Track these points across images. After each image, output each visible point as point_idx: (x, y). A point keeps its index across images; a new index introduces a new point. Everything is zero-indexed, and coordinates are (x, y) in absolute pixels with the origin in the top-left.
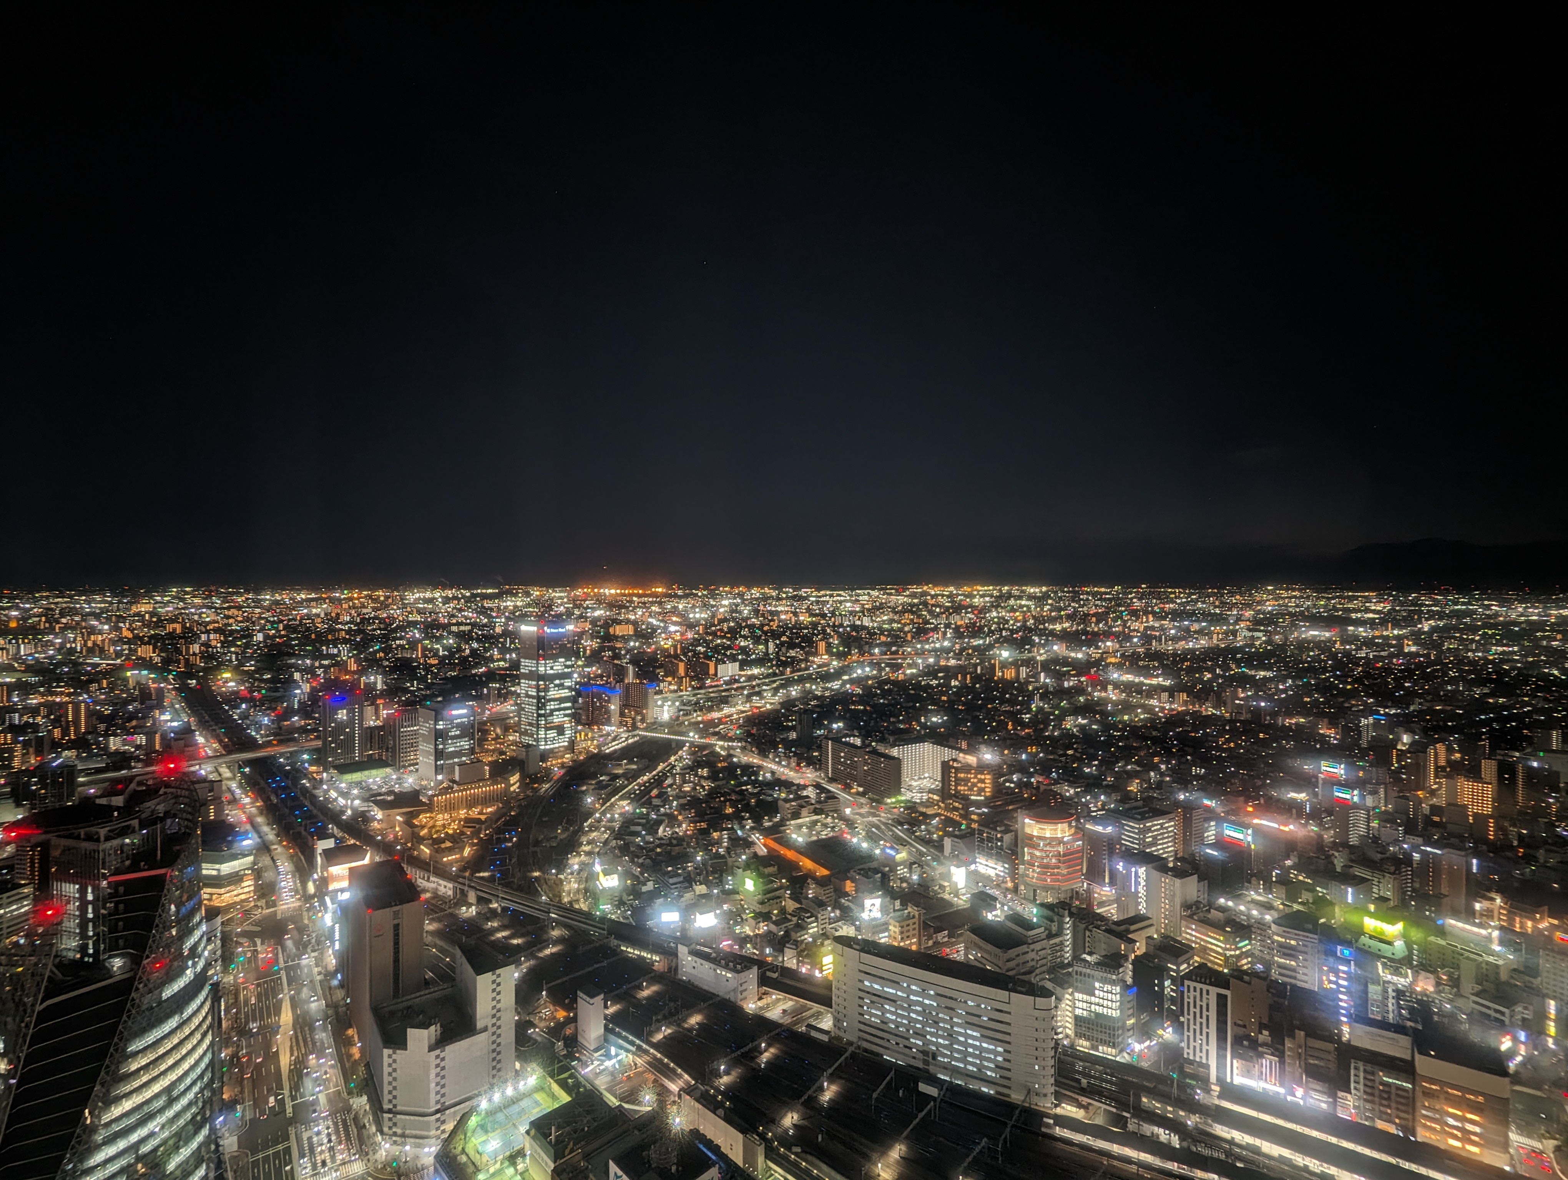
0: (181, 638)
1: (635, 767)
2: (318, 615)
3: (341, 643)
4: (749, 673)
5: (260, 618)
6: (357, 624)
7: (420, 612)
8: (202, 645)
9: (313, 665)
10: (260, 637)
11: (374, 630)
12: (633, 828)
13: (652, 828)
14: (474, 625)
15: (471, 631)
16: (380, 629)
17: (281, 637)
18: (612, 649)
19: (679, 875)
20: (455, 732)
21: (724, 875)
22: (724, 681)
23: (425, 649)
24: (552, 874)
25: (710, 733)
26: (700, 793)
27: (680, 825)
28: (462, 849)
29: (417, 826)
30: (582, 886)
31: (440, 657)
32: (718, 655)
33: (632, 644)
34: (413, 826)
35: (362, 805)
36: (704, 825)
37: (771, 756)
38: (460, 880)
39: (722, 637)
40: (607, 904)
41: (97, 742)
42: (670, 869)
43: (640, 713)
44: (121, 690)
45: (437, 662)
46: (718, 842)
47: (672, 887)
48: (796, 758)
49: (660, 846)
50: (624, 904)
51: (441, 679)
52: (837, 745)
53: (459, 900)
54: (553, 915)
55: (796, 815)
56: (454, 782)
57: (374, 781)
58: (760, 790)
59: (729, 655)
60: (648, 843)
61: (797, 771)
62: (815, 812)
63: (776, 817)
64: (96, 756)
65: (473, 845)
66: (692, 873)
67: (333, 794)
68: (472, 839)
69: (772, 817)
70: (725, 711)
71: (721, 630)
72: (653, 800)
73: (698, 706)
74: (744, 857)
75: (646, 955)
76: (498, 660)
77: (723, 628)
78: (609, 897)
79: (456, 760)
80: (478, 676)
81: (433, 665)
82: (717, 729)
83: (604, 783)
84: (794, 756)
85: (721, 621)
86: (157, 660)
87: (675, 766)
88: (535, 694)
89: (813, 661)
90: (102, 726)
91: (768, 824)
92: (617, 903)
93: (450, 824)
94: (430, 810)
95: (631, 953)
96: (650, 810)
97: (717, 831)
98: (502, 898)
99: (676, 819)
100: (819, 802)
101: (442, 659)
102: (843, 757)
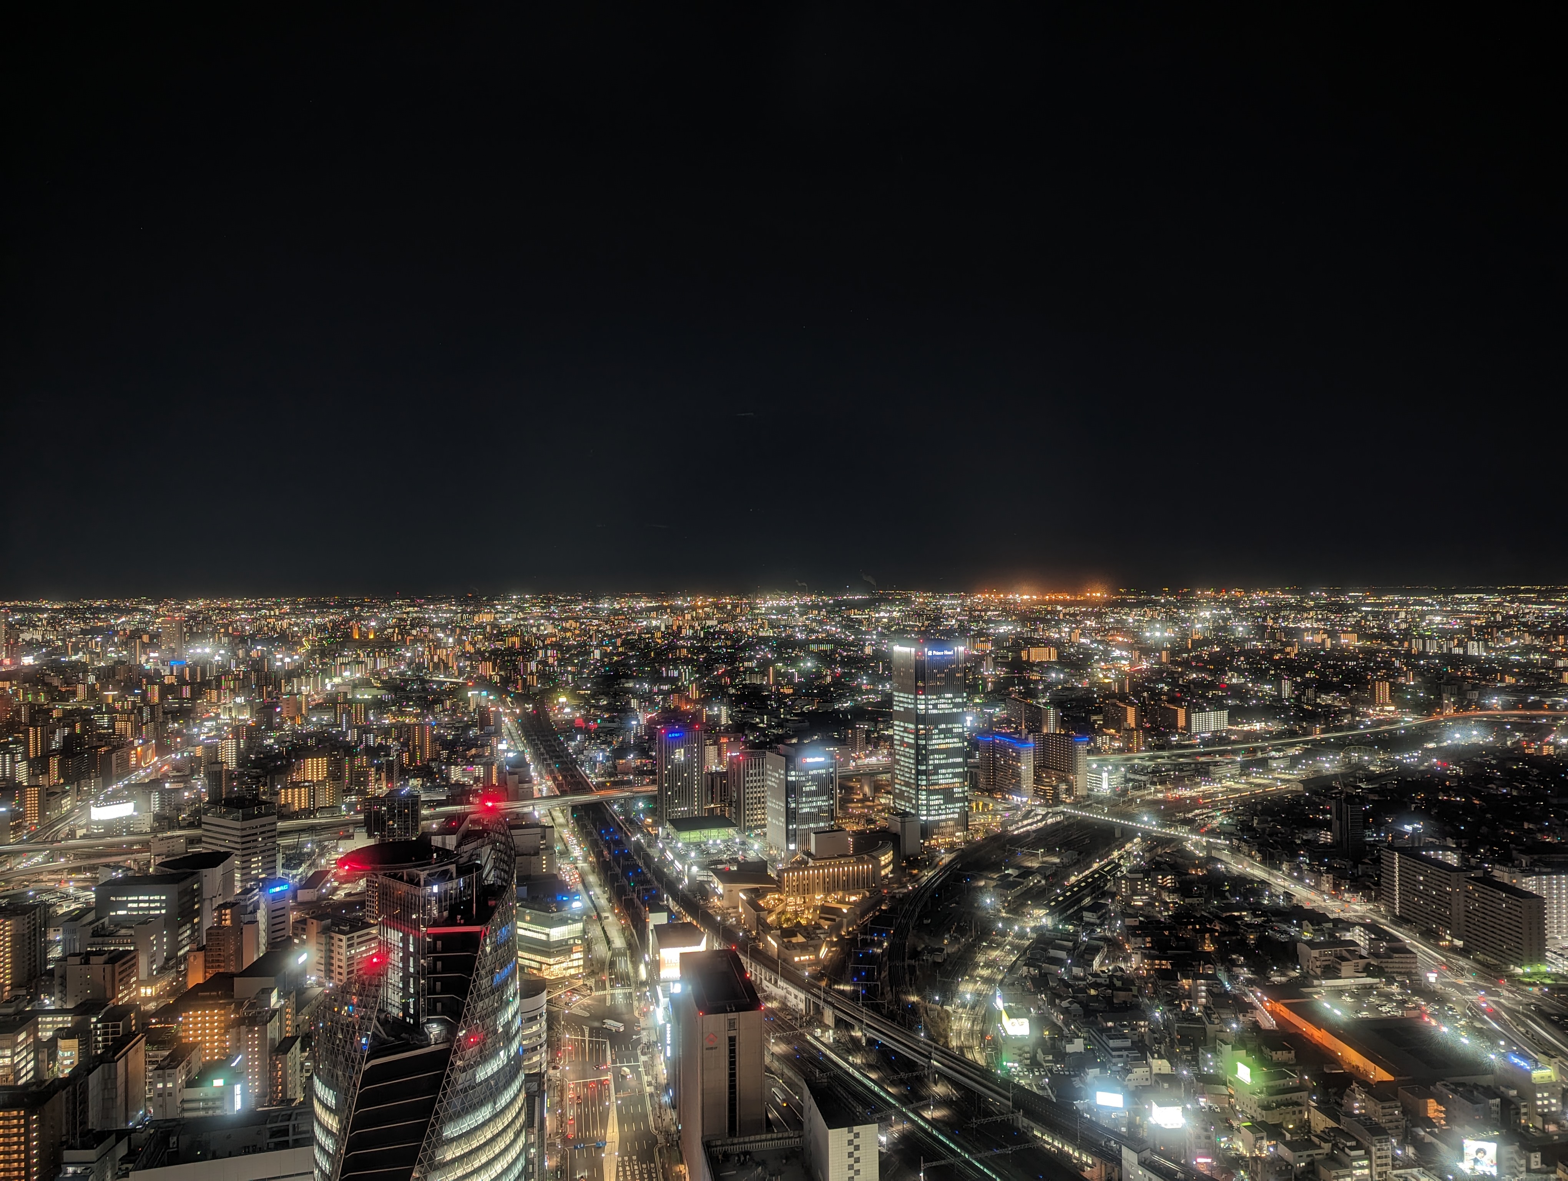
0: (519, 654)
1: (1057, 860)
2: (658, 628)
3: (683, 664)
4: (1246, 728)
5: (598, 631)
6: (701, 640)
7: (773, 625)
8: (540, 662)
9: (651, 691)
10: (597, 654)
11: (719, 647)
12: (1053, 953)
13: (1084, 955)
14: (838, 643)
15: (833, 652)
16: (727, 647)
17: (619, 654)
18: (1025, 682)
19: (1124, 1037)
20: (810, 787)
21: (1200, 1050)
22: (1202, 739)
23: (778, 673)
24: (935, 1002)
25: (1179, 821)
26: (1160, 912)
27: (1127, 959)
28: (817, 949)
29: (763, 909)
30: (977, 1028)
31: (795, 684)
32: (1193, 697)
33: (1054, 675)
34: (758, 908)
35: (702, 873)
36: (1166, 965)
37: (1284, 867)
38: (815, 991)
39: (1198, 669)
40: (1014, 1062)
41: (440, 771)
42: (1110, 1024)
43: (1066, 781)
44: (463, 713)
45: (791, 691)
46: (1191, 995)
47: (1114, 1053)
48: (1331, 876)
49: (1095, 985)
50: (1039, 1065)
51: (796, 715)
52: (1411, 862)
53: (812, 1018)
54: (935, 1063)
55: (1331, 972)
56: (809, 854)
57: (715, 844)
58: (1264, 922)
59: (1212, 699)
60: (1076, 978)
61: (1333, 897)
62: (1368, 971)
63: (1294, 969)
64: (439, 786)
65: (831, 944)
66: (1146, 1038)
67: (670, 856)
68: (830, 936)
69: (1287, 968)
70: (1203, 788)
71: (1198, 658)
72: (1085, 914)
73: (1158, 776)
74: (1234, 1026)
75: (1071, 1152)
76: (868, 692)
77: (1201, 656)
78: (1017, 1051)
79: (812, 825)
80: (842, 712)
81: (788, 696)
82: (1190, 815)
83: (1011, 879)
84: (1327, 872)
85: (1197, 644)
86: (497, 679)
87: (1120, 866)
88: (912, 741)
89: (1366, 715)
90: (444, 753)
91: (1278, 979)
92: (1028, 1062)
93: (803, 912)
94: (779, 889)
95: (1049, 1144)
96: (1080, 929)
97: (1187, 978)
98: (867, 1025)
99: (1121, 947)
100: (1376, 955)
101: (797, 688)
102: (1421, 883)
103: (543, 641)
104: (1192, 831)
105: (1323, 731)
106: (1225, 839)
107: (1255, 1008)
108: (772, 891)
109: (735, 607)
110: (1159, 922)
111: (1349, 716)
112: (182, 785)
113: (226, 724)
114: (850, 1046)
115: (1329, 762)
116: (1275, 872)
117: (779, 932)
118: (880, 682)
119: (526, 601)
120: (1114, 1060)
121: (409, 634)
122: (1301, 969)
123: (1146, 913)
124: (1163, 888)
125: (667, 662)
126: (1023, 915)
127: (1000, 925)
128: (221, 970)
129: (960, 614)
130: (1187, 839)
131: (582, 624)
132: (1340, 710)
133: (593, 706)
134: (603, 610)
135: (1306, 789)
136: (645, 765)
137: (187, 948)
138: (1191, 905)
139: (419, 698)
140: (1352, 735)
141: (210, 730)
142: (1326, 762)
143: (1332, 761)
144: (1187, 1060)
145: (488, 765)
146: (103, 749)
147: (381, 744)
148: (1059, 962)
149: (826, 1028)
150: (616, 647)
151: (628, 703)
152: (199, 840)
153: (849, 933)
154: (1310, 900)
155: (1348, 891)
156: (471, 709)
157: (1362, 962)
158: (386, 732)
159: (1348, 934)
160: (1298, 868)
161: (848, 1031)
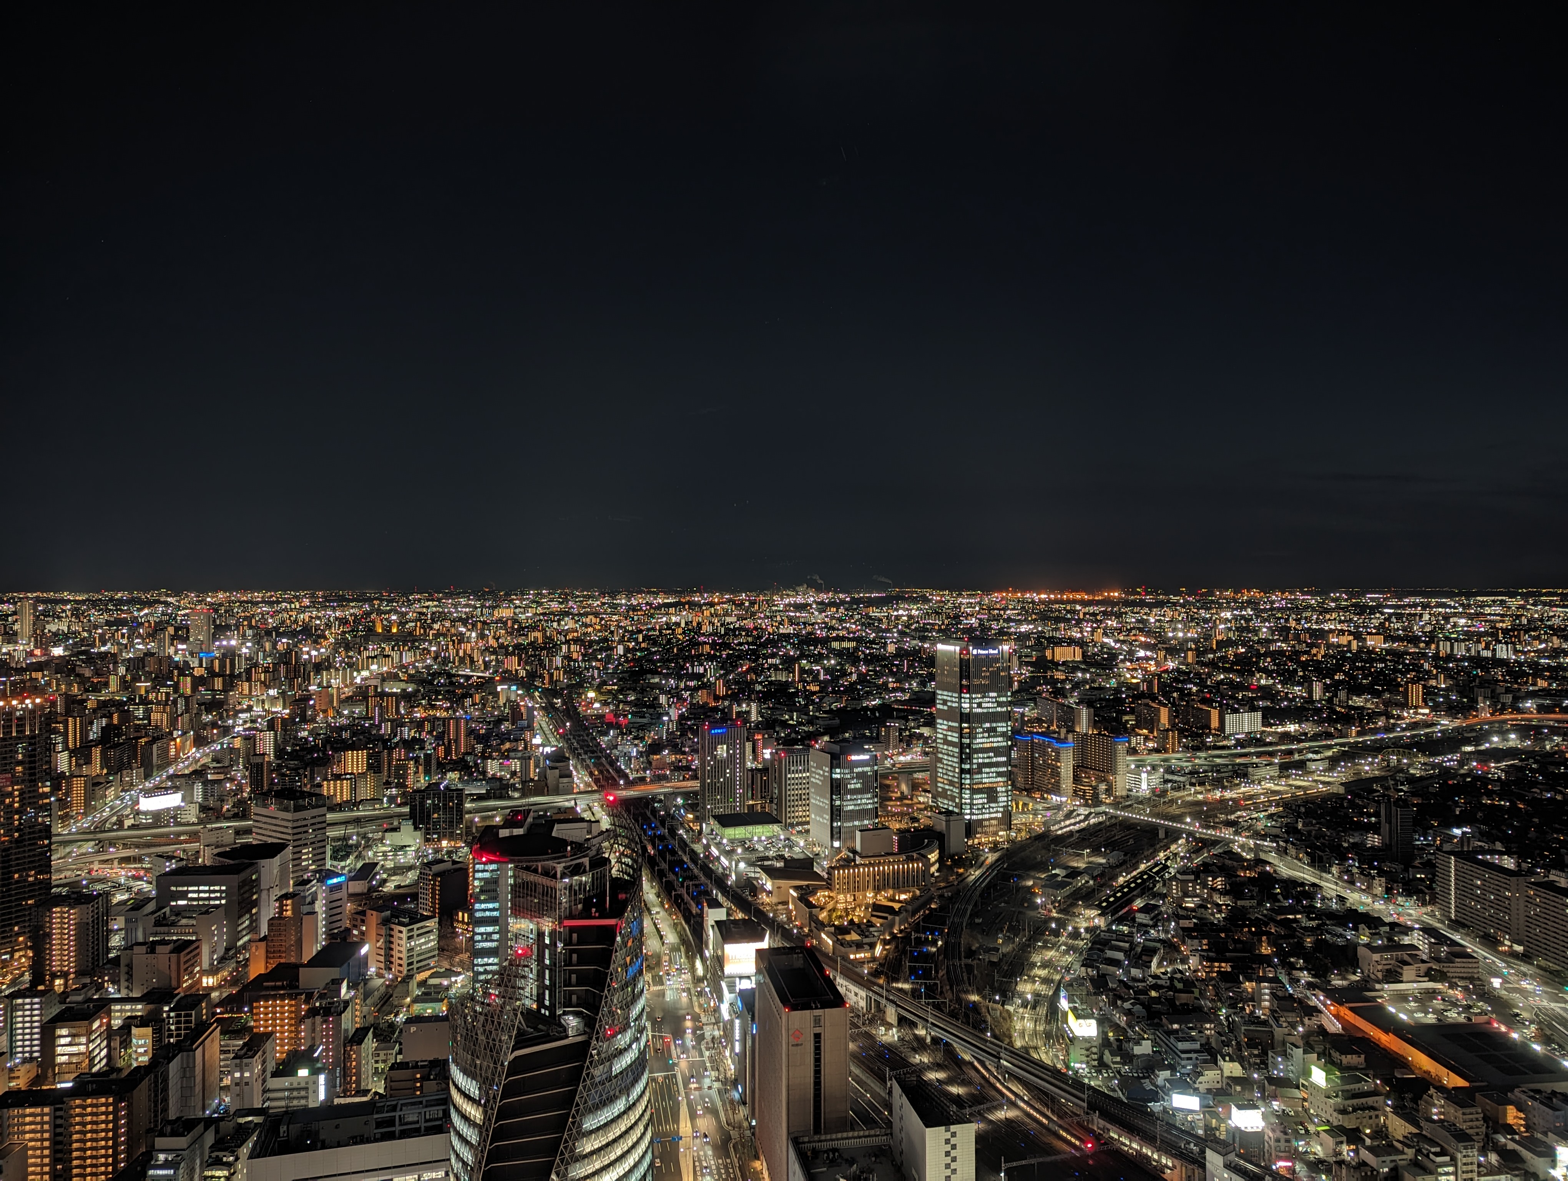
0: (542, 649)
1: (1103, 861)
2: (678, 624)
3: (707, 660)
4: (1279, 729)
5: (618, 627)
6: (722, 637)
7: (792, 622)
8: (564, 657)
9: (678, 686)
10: (620, 650)
11: (740, 644)
12: (1110, 954)
13: (1142, 957)
14: (859, 641)
15: (855, 649)
16: (748, 643)
17: (642, 650)
18: (1052, 682)
19: (1192, 1039)
20: (855, 785)
21: (1270, 1054)
22: (1237, 740)
23: (802, 671)
24: (995, 1002)
25: (1221, 822)
26: (1213, 914)
27: (1184, 961)
28: (872, 946)
29: (814, 907)
30: (1041, 1028)
31: (821, 682)
32: (1223, 698)
33: (1080, 675)
34: (810, 905)
35: (748, 869)
36: (1226, 967)
37: (1334, 870)
38: (875, 988)
39: (1226, 670)
40: (1081, 1062)
41: (476, 765)
42: (1176, 1026)
43: (1104, 780)
44: (493, 707)
45: (817, 688)
46: (1254, 998)
47: (1183, 1056)
48: (1383, 880)
49: (1155, 987)
50: (1107, 1067)
51: (825, 712)
52: (1467, 866)
53: (874, 1016)
54: (1005, 1063)
55: (1393, 976)
56: (854, 852)
57: (760, 840)
58: (1318, 925)
59: (1242, 700)
60: (1135, 980)
61: (1388, 900)
62: (1430, 975)
63: (1354, 973)
64: (476, 780)
65: (885, 942)
66: (1212, 1040)
67: (715, 851)
68: (884, 934)
69: (1347, 971)
70: (1243, 790)
71: (1224, 659)
72: (1138, 915)
73: (1196, 777)
74: (1301, 1029)
75: (1150, 1154)
76: (894, 690)
77: (1226, 657)
78: (1084, 1052)
79: (857, 823)
80: (870, 710)
81: (814, 693)
82: (1233, 817)
83: (1059, 879)
84: (1379, 875)
85: (1222, 644)
86: (522, 673)
87: (1168, 867)
88: (956, 740)
89: (1400, 718)
90: (479, 747)
91: (1340, 982)
92: (1096, 1063)
93: (854, 909)
94: (829, 886)
95: (1126, 1145)
96: (1134, 930)
97: (1250, 980)
98: (932, 1024)
99: (1176, 949)
100: (1438, 960)
101: (824, 685)
102: (1478, 887)
103: (565, 636)
104: (1236, 833)
105: (1359, 734)
106: (1271, 841)
107: (1320, 1012)
108: (821, 888)
109: (752, 603)
110: (1212, 924)
111: (1383, 718)
112: (222, 777)
113: (260, 716)
114: (915, 1044)
115: (1369, 765)
116: (1324, 875)
117: (832, 929)
118: (906, 681)
119: (544, 596)
120: (1183, 1063)
121: (432, 628)
122: (1362, 972)
123: (1198, 915)
124: (1214, 889)
125: (691, 659)
126: (1074, 915)
127: (1053, 925)
128: (283, 961)
129: (979, 613)
130: (1233, 841)
131: (602, 619)
132: (1374, 712)
133: (621, 701)
134: (621, 605)
135: (1348, 791)
136: (680, 761)
137: (246, 939)
138: (1243, 907)
139: (448, 692)
140: (1388, 738)
141: (245, 722)
142: (1365, 764)
143: (1372, 763)
144: (1256, 1064)
145: (525, 760)
146: (143, 741)
147: (414, 737)
148: (1117, 963)
149: (889, 1026)
150: (638, 643)
151: (656, 698)
152: (248, 831)
153: (901, 931)
154: (1363, 904)
155: (1401, 895)
156: (501, 702)
157: (1424, 967)
158: (419, 725)
159: (1406, 938)
160: (1348, 872)
161: (911, 1029)
